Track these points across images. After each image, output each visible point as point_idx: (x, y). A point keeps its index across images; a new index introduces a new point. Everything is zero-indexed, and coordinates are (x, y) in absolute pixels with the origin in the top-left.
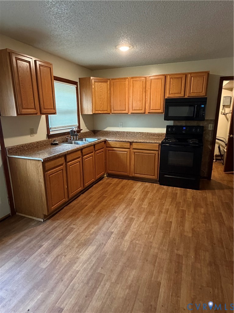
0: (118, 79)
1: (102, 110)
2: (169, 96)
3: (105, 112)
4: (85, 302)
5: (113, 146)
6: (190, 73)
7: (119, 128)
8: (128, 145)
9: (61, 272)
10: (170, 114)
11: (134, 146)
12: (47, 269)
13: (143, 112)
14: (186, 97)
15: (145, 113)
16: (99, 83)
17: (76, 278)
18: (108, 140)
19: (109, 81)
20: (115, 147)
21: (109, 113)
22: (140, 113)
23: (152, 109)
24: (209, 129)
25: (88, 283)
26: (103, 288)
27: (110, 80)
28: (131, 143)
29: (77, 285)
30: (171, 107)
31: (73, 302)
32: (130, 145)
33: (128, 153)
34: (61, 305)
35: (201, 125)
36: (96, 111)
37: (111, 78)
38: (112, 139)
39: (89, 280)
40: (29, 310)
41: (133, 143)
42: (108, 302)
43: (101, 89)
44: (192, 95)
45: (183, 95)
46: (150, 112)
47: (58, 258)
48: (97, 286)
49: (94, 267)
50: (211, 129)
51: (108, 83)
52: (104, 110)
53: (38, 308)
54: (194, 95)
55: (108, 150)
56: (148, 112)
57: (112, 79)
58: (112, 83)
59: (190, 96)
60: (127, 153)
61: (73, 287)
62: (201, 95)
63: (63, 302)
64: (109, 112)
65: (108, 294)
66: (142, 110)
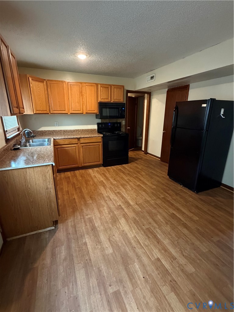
0: (55, 81)
1: (42, 110)
2: (101, 100)
3: (45, 112)
4: (161, 245)
5: (61, 144)
6: (114, 85)
7: (55, 127)
8: (76, 141)
9: (126, 245)
10: (104, 114)
11: (82, 141)
12: (115, 251)
13: (81, 113)
14: (112, 102)
15: (83, 113)
16: (37, 83)
17: (139, 240)
18: (55, 139)
19: (45, 82)
20: (64, 144)
21: (48, 114)
22: (79, 113)
23: (88, 110)
24: (123, 124)
25: (149, 237)
26: (158, 233)
27: (46, 80)
28: (79, 139)
29: (146, 243)
30: (104, 109)
31: (157, 251)
32: (78, 140)
33: (77, 148)
34: (154, 257)
35: (118, 122)
36: (37, 110)
37: (47, 78)
38: (60, 138)
39: (147, 235)
40: (144, 277)
41: (81, 139)
42: (170, 237)
43: (39, 88)
44: (116, 101)
45: (110, 101)
46: (88, 112)
47: (111, 241)
48: (155, 235)
49: (140, 228)
50: (124, 124)
51: (45, 83)
52: (44, 110)
53: (146, 271)
54: (117, 101)
55: (57, 148)
56: (85, 112)
57: (49, 80)
58: (49, 84)
59: (115, 101)
60: (75, 148)
61: (146, 245)
62: (121, 101)
63: (153, 255)
64: (48, 112)
65: (164, 234)
66: (80, 111)
